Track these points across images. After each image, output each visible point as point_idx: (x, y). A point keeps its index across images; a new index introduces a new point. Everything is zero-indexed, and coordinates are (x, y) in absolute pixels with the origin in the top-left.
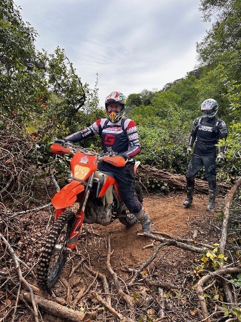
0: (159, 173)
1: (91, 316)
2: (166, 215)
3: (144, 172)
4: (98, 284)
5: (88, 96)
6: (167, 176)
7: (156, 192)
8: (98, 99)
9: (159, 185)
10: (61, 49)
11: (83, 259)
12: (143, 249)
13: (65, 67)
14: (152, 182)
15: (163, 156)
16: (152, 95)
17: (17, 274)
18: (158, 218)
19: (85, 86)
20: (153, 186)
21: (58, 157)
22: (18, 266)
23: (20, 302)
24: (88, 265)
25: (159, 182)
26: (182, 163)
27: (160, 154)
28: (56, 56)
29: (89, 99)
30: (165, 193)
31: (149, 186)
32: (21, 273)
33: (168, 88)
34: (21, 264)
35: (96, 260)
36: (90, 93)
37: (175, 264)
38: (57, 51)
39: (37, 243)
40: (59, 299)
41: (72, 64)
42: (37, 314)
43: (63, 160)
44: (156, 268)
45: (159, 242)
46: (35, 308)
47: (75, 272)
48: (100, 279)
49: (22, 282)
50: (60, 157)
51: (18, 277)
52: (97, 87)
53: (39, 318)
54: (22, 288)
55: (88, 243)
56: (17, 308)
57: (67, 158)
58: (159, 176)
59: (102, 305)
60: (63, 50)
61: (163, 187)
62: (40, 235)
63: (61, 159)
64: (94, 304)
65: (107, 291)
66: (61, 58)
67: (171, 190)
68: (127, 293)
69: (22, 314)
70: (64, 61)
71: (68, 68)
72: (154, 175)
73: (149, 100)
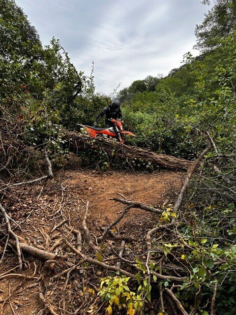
0: (144, 153)
1: (63, 259)
2: (145, 189)
3: (130, 152)
4: (73, 238)
5: (84, 84)
6: (151, 156)
7: (142, 170)
8: (94, 86)
9: (144, 164)
10: (56, 39)
11: (64, 220)
12: (118, 214)
13: (61, 57)
14: (137, 162)
15: (153, 139)
16: (157, 81)
17: (7, 228)
18: (138, 191)
19: (80, 74)
20: (139, 165)
21: (51, 139)
22: (8, 221)
23: (8, 248)
24: (69, 225)
25: (144, 161)
26: (172, 145)
27: (151, 137)
28: (51, 47)
29: (86, 86)
30: (150, 171)
31: (135, 165)
32: (10, 227)
33: (174, 74)
34: (10, 221)
35: (76, 221)
36: (86, 80)
37: (141, 225)
38: (52, 42)
39: (28, 208)
40: (39, 246)
41: (67, 54)
42: (20, 255)
43: (57, 142)
44: (125, 227)
45: (127, 205)
46: (19, 251)
47: (56, 229)
48: (76, 234)
49: (10, 233)
50: (53, 139)
51: (8, 230)
52: (93, 75)
53: (21, 258)
54: (10, 238)
55: (72, 209)
56: (6, 252)
57: (60, 139)
58: (145, 155)
59: (74, 252)
60: (58, 40)
61: (147, 166)
62: (31, 202)
63: (54, 140)
64: (68, 252)
65: (79, 242)
66: (56, 48)
67: (155, 168)
68: (96, 245)
69: (9, 256)
70: (59, 51)
71: (64, 57)
72: (140, 155)
73: (154, 87)
